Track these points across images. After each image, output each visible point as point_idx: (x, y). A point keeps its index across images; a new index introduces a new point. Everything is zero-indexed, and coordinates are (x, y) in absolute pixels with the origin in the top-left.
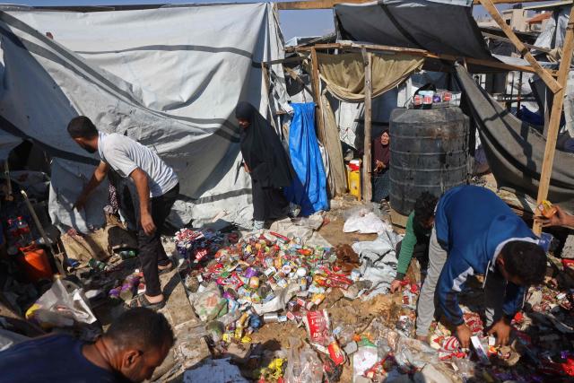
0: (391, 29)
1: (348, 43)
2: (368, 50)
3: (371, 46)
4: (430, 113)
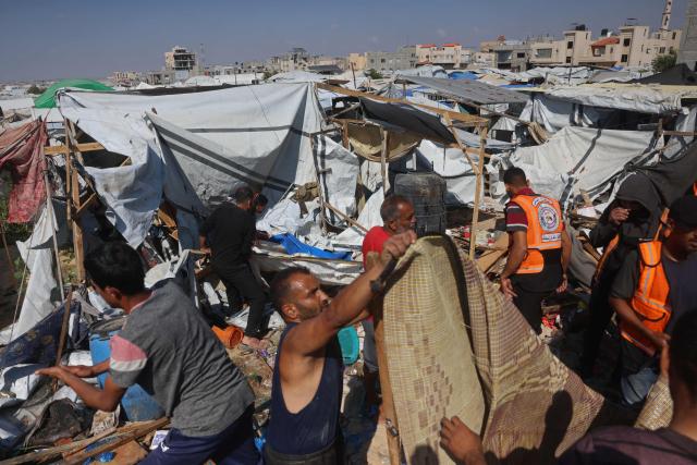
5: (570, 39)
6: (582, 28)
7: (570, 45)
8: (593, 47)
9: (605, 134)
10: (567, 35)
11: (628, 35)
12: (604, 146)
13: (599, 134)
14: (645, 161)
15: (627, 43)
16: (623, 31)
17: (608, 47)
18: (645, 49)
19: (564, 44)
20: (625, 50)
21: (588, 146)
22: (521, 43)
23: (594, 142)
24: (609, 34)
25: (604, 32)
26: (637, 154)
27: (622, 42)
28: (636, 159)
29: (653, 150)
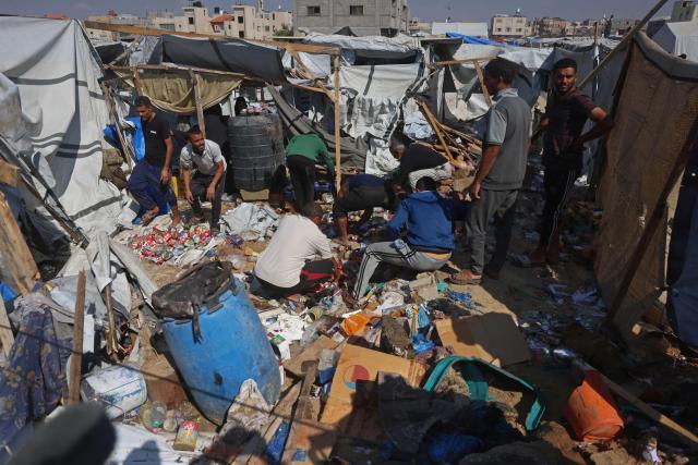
0: (214, 58)
1: (171, 65)
2: (195, 72)
3: (198, 69)
4: (260, 118)
5: (190, 14)
6: (198, 5)
7: (191, 21)
8: (213, 24)
9: (378, 70)
10: (186, 10)
11: (240, 14)
12: (379, 79)
13: (372, 70)
14: (418, 88)
15: (241, 20)
16: (236, 9)
17: (226, 24)
18: (256, 25)
19: (185, 20)
20: (240, 27)
21: (366, 81)
22: (136, 18)
23: (370, 78)
24: (221, 12)
25: (217, 10)
26: (410, 83)
27: (236, 19)
28: (411, 86)
29: (422, 79)
